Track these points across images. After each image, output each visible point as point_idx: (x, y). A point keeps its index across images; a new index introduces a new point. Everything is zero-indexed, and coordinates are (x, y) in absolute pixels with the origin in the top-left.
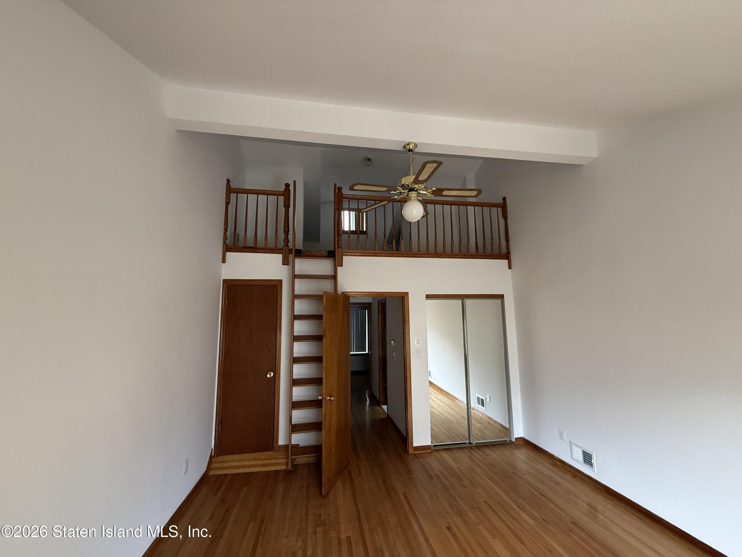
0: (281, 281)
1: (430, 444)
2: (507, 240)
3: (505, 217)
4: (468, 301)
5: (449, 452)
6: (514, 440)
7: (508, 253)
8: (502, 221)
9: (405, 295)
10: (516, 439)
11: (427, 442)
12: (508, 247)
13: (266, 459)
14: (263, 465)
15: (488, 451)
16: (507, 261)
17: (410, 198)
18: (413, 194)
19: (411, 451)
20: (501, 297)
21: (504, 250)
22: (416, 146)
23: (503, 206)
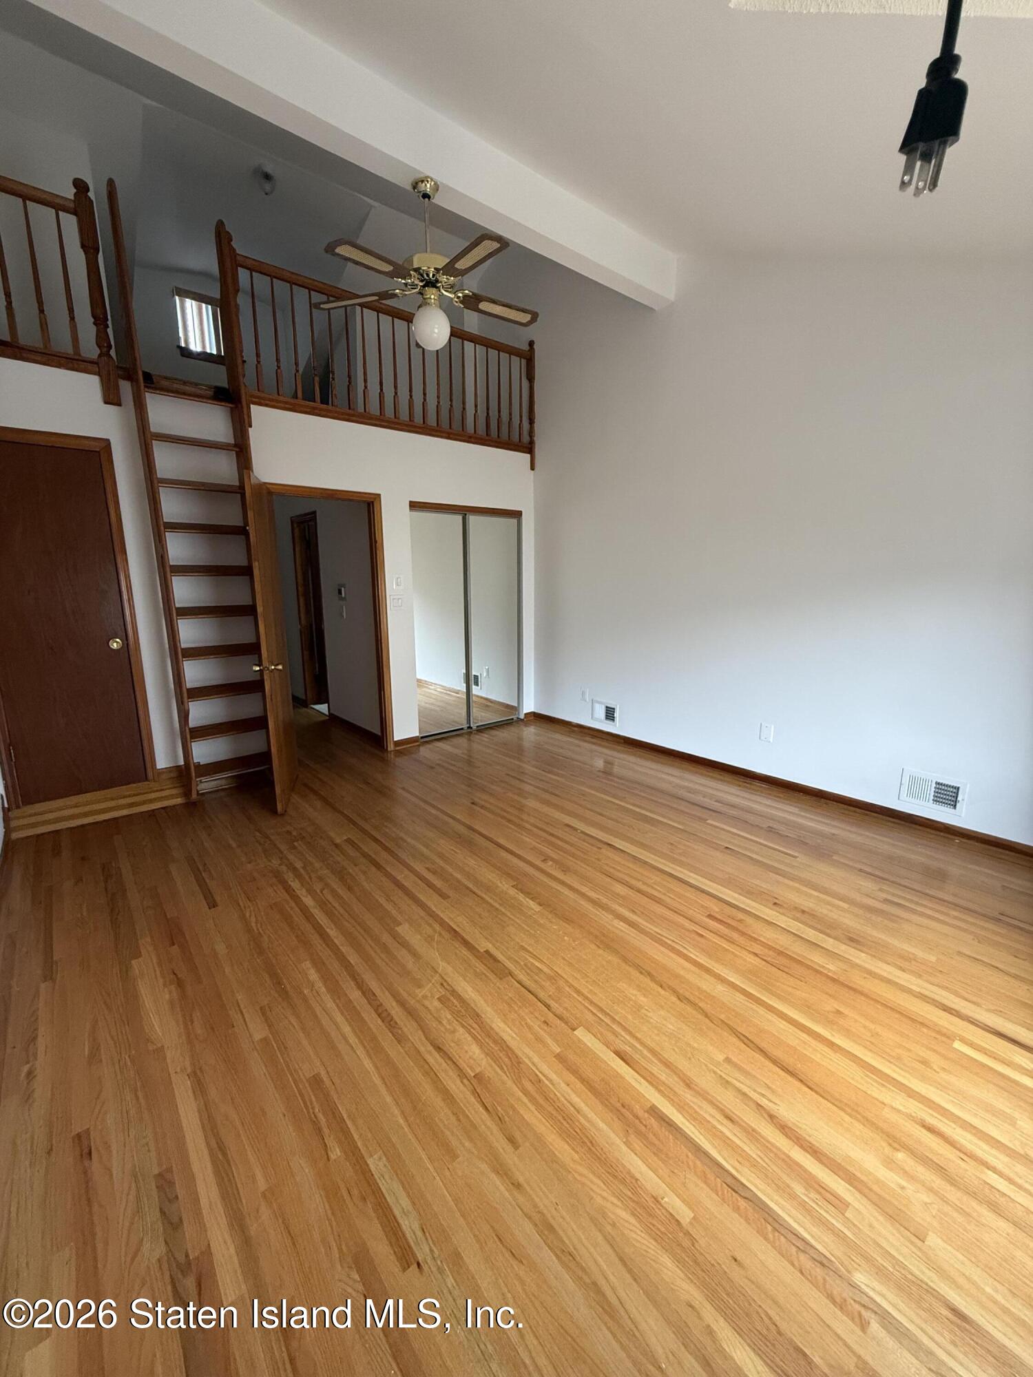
0: (106, 444)
1: (418, 735)
2: (531, 421)
3: (531, 379)
4: (473, 519)
5: (445, 741)
6: (522, 716)
7: (532, 442)
8: (525, 384)
9: (375, 499)
10: (526, 714)
11: (415, 733)
12: (531, 433)
13: (134, 795)
14: (131, 805)
15: (494, 732)
16: (529, 455)
17: (429, 301)
18: (432, 294)
19: (391, 747)
20: (517, 515)
21: (526, 439)
22: (436, 188)
23: (528, 357)
